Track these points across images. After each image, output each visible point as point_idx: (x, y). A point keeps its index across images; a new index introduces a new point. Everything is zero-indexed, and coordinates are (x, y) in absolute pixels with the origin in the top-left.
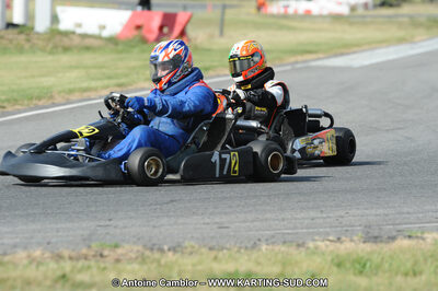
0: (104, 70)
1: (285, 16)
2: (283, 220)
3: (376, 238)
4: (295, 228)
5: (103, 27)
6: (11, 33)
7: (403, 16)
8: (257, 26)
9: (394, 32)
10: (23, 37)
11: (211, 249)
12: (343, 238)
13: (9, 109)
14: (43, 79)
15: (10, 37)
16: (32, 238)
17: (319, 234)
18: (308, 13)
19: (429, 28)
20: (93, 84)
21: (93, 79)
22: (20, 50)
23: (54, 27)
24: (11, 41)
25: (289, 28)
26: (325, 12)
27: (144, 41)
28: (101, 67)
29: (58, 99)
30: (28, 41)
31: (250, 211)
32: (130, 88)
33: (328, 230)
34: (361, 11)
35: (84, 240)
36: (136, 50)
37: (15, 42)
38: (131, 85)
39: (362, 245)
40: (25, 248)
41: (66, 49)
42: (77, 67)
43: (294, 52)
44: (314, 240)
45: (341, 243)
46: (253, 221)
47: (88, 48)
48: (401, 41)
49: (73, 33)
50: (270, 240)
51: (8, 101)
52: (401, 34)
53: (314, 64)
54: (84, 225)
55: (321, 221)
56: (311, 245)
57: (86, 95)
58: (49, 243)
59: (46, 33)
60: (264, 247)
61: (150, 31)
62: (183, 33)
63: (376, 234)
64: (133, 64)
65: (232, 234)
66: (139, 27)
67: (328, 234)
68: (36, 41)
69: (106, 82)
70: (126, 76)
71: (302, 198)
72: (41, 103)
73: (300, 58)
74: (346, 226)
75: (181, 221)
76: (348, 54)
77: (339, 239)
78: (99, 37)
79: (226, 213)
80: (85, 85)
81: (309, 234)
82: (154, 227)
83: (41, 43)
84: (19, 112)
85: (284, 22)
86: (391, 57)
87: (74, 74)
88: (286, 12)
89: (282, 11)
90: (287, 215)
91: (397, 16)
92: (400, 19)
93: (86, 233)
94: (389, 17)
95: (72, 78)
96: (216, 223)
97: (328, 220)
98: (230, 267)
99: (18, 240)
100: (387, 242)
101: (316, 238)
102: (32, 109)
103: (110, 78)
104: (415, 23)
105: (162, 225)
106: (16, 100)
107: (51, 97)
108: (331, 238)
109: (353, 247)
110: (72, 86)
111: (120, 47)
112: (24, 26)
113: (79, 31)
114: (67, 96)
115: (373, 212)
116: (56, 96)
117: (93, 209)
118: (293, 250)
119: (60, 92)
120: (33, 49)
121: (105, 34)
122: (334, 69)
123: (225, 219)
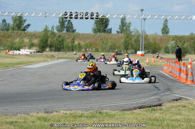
1: (13, 55)
4: (26, 110)
7: (44, 55)
8: (6, 57)
9: (42, 59)
11: (5, 115)
12: (39, 112)
17: (33, 111)
18: (19, 54)
19: (51, 58)
25: (14, 58)
33: (35, 110)
39: (44, 114)
43: (17, 64)
46: (14, 108)
48: (45, 61)
50: (20, 113)
52: (44, 59)
53: (23, 67)
55: (32, 108)
56: (31, 114)
60: (19, 115)
63: (48, 111)
65: (10, 111)
73: (19, 66)
74: (39, 109)
81: (30, 111)
88: (13, 53)
90: (23, 106)
91: (42, 55)
97: (34, 108)
98: (11, 120)
100: (51, 113)
104: (47, 56)
108: (36, 112)
109: (42, 114)
115: (45, 105)
118: (26, 115)
122: (29, 68)
123: (7, 107)
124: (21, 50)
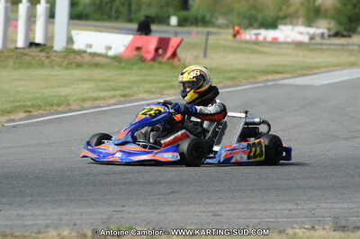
0: (111, 83)
1: (256, 43)
2: (266, 210)
3: (344, 227)
4: (276, 217)
5: (109, 48)
6: (34, 51)
7: (353, 45)
9: (345, 58)
10: (43, 54)
12: (317, 227)
13: (35, 113)
14: (61, 89)
15: (34, 54)
16: (61, 220)
17: (296, 222)
18: (275, 40)
20: (102, 94)
21: (101, 90)
22: (42, 65)
23: (69, 47)
24: (34, 57)
25: (259, 52)
26: (289, 40)
27: (143, 60)
28: (107, 81)
29: (74, 106)
30: (48, 57)
31: (238, 203)
32: (132, 98)
33: (303, 219)
34: (318, 40)
35: (104, 223)
36: (136, 67)
37: (37, 59)
38: (133, 96)
39: (332, 233)
40: (56, 228)
41: (79, 65)
42: (88, 80)
43: (265, 72)
44: (293, 228)
45: (316, 230)
46: (241, 211)
47: (96, 65)
48: (353, 65)
49: (85, 52)
51: (33, 106)
52: (352, 59)
53: (281, 82)
54: (102, 210)
55: (297, 212)
56: (290, 231)
57: (96, 103)
58: (75, 225)
59: (63, 52)
61: (148, 52)
62: (174, 55)
63: (344, 225)
64: (134, 78)
65: (224, 221)
66: (138, 49)
67: (304, 223)
68: (54, 58)
69: (112, 93)
70: (129, 88)
71: (279, 193)
72: (60, 109)
73: (270, 77)
74: (317, 217)
75: (181, 209)
76: (309, 75)
77: (313, 227)
78: (105, 56)
79: (218, 204)
80: (95, 95)
81: (288, 222)
82: (160, 213)
83: (58, 59)
84: (42, 116)
85: (255, 47)
86: (345, 78)
87: (86, 85)
88: (257, 38)
89: (254, 38)
90: (269, 206)
91: (348, 45)
92: (351, 47)
93: (105, 217)
94: (343, 45)
95: (84, 89)
96: (210, 211)
97: (302, 212)
99: (49, 221)
100: (353, 231)
101: (295, 226)
102: (52, 114)
103: (115, 90)
105: (167, 212)
106: (39, 106)
107: (68, 104)
108: (307, 226)
109: (325, 234)
110: (85, 96)
111: (123, 65)
112: (45, 45)
113: (89, 50)
114: (81, 104)
115: (340, 205)
116: (73, 104)
117: (109, 197)
118: (275, 236)
119: (75, 101)
120: (52, 64)
121: (111, 53)
122: (297, 87)
123: (218, 208)
124: (282, 27)
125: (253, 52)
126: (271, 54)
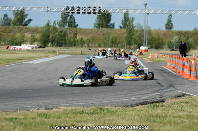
1: (15, 50)
2: (23, 104)
4: (26, 106)
7: (46, 50)
8: (7, 53)
9: (43, 54)
11: (5, 112)
12: (40, 109)
17: (33, 107)
18: (21, 49)
19: (53, 53)
25: (16, 53)
26: (25, 49)
39: (45, 110)
43: (18, 59)
46: (14, 104)
48: (46, 57)
50: (20, 109)
52: (46, 55)
53: (24, 62)
55: (33, 104)
56: (31, 110)
60: (19, 111)
63: (48, 108)
65: (9, 108)
67: (35, 107)
73: (20, 61)
74: (39, 105)
77: (38, 109)
81: (30, 107)
89: (14, 48)
90: (24, 102)
91: (44, 50)
94: (42, 50)
96: (5, 105)
98: (11, 116)
100: (51, 110)
104: (49, 52)
108: (36, 109)
109: (42, 111)
115: (46, 101)
118: (26, 112)
123: (7, 104)
124: (22, 45)
125: (13, 53)
126: (20, 54)
